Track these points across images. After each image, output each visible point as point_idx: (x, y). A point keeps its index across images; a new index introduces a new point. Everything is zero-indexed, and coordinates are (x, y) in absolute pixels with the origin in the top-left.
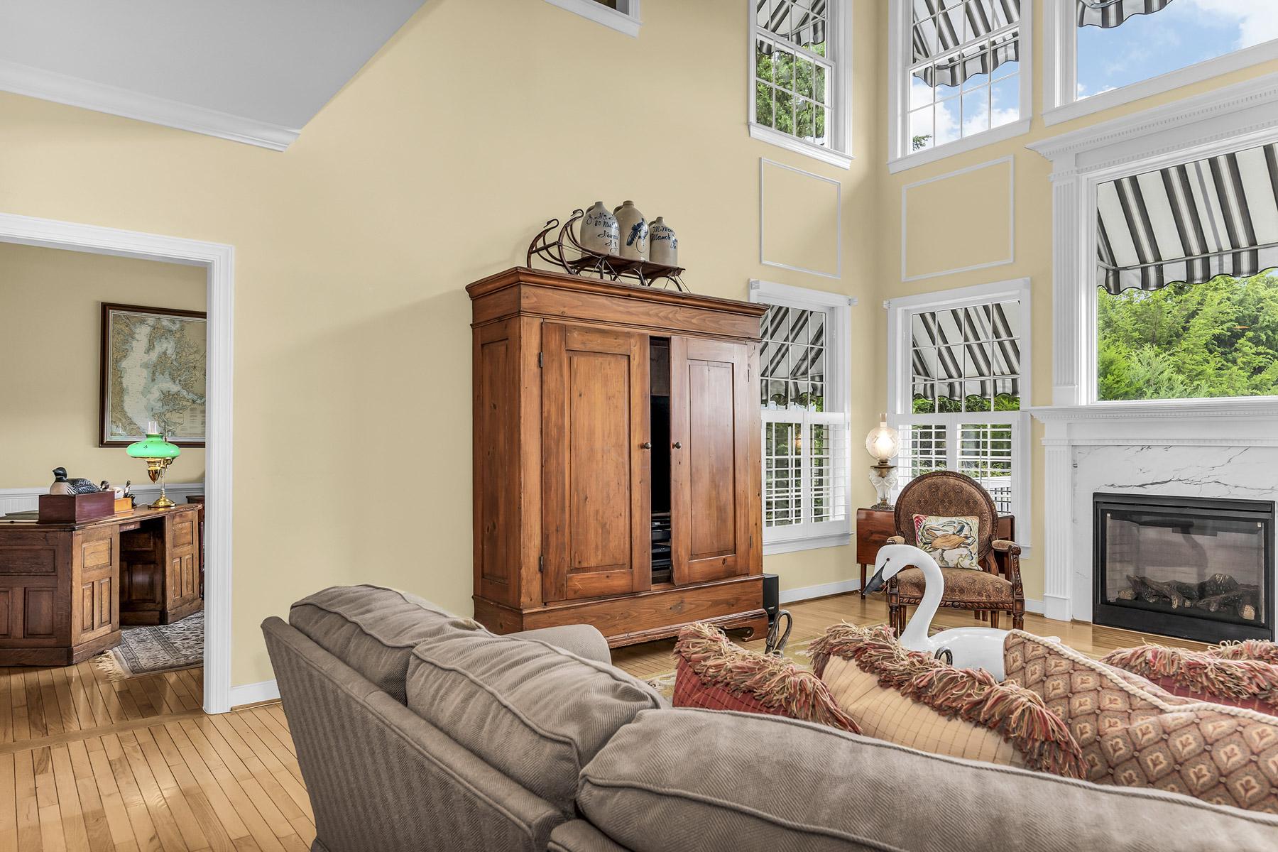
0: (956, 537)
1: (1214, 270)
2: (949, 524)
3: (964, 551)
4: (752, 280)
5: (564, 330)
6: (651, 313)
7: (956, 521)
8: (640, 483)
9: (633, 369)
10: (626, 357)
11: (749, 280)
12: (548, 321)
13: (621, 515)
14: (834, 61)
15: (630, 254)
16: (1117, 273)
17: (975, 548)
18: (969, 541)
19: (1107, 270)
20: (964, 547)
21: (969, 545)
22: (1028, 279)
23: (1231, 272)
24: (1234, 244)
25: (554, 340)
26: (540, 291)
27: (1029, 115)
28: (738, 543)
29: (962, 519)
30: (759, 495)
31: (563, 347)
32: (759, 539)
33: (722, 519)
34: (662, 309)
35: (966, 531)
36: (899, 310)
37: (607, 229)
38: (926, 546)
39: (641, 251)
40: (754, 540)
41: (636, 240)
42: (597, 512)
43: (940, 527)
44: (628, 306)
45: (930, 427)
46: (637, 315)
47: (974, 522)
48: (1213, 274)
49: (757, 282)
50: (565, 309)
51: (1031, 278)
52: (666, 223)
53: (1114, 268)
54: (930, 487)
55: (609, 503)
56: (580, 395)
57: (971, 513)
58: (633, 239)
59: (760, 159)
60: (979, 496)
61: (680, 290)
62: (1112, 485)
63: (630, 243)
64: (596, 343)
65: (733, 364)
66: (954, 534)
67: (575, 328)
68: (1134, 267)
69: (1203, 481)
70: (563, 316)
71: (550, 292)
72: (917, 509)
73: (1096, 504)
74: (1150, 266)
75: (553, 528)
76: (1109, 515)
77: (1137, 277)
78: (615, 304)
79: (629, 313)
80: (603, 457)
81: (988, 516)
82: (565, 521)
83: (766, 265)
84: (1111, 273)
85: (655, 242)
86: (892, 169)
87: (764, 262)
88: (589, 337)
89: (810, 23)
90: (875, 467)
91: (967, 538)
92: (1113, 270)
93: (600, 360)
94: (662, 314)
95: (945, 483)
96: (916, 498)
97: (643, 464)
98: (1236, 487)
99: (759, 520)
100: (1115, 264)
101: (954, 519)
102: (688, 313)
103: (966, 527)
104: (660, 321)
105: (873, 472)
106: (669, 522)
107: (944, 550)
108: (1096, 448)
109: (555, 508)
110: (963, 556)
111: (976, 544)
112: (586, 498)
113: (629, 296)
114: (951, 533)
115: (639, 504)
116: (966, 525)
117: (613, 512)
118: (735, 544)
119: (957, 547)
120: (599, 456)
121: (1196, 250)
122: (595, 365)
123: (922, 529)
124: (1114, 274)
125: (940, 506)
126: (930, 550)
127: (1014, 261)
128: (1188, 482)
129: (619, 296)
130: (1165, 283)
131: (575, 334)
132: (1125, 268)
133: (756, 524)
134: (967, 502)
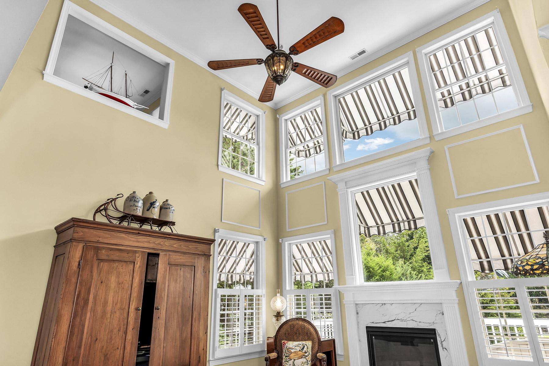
0: (300, 352)
1: (402, 228)
2: (298, 346)
3: (304, 360)
4: (216, 229)
5: (97, 249)
6: (150, 241)
7: (301, 344)
8: (133, 329)
9: (136, 268)
10: (133, 263)
11: (215, 229)
12: (88, 244)
13: (118, 348)
14: (258, 145)
15: (148, 215)
16: (368, 229)
17: (309, 358)
18: (306, 354)
19: (365, 227)
20: (304, 358)
21: (306, 356)
22: (333, 230)
23: (408, 229)
24: (408, 218)
25: (90, 254)
26: (86, 230)
27: (328, 167)
28: (192, 361)
29: (304, 342)
30: (206, 333)
31: (95, 258)
32: (205, 357)
33: (182, 348)
34: (157, 240)
35: (305, 349)
36: (286, 243)
37: (136, 204)
38: (287, 358)
39: (155, 214)
40: (202, 359)
41: (151, 209)
42: (103, 347)
43: (293, 347)
44: (138, 238)
45: (300, 296)
46: (143, 242)
47: (309, 344)
48: (402, 229)
49: (218, 229)
50: (100, 239)
51: (334, 230)
52: (169, 202)
53: (367, 226)
54: (290, 326)
55: (111, 341)
56: (102, 282)
57: (308, 339)
58: (150, 208)
59: (223, 179)
60: (312, 330)
61: (172, 232)
62: (373, 322)
63: (148, 210)
64: (115, 255)
65: (195, 266)
66: (300, 351)
67: (104, 248)
68: (374, 227)
69: (407, 320)
70: (98, 242)
71: (92, 231)
72: (285, 338)
73: (367, 332)
74: (380, 226)
75: (70, 359)
76: (374, 337)
77: (376, 230)
78: (130, 237)
79: (138, 241)
80: (111, 315)
81: (316, 340)
82: (80, 354)
83: (224, 223)
84: (366, 229)
85: (163, 210)
86: (282, 186)
87: (223, 221)
88: (112, 252)
89: (251, 132)
90: (275, 316)
91: (306, 353)
92: (367, 227)
93: (117, 264)
94: (157, 242)
95: (297, 324)
96: (284, 332)
97: (136, 319)
98: (420, 322)
99: (206, 347)
100: (367, 225)
101: (300, 343)
102: (172, 242)
103: (306, 347)
104: (155, 246)
105: (274, 318)
106: (149, 351)
107: (295, 360)
108: (365, 304)
109: (74, 346)
110: (304, 363)
111: (310, 356)
112: (97, 339)
113: (139, 233)
114: (298, 350)
115: (130, 342)
116: (305, 346)
117: (113, 347)
118: (190, 361)
119: (301, 358)
120: (109, 316)
121: (395, 220)
122: (113, 267)
123: (285, 348)
124: (367, 229)
125: (295, 336)
126: (288, 360)
127: (328, 222)
128: (402, 320)
129: (133, 233)
130: (386, 233)
131: (103, 251)
132: (371, 227)
133: (203, 349)
134: (307, 333)
